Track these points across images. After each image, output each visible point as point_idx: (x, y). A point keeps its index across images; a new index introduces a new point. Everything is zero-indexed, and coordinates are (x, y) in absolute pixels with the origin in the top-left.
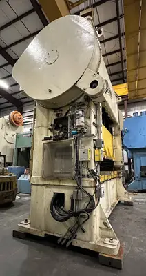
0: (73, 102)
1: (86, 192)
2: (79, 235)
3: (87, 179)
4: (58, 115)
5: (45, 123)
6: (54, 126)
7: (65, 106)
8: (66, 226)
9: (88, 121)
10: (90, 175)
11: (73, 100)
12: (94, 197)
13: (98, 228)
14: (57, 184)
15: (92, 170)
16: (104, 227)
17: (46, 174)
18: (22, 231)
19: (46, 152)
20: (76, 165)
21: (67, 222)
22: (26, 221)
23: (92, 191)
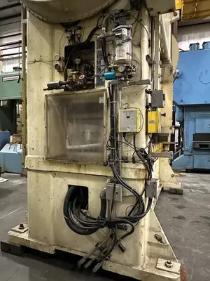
0: (105, 10)
1: (129, 188)
2: (115, 255)
3: (132, 165)
4: (72, 38)
5: (46, 54)
6: (65, 61)
7: (89, 18)
8: (92, 240)
9: (136, 51)
10: (137, 158)
11: (105, 5)
12: (143, 196)
13: (146, 244)
14: (74, 170)
15: (142, 150)
16: (156, 241)
17: (53, 153)
18: (16, 242)
19: (51, 112)
20: (112, 140)
21: (94, 235)
22: (22, 227)
23: (140, 187)
